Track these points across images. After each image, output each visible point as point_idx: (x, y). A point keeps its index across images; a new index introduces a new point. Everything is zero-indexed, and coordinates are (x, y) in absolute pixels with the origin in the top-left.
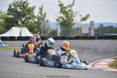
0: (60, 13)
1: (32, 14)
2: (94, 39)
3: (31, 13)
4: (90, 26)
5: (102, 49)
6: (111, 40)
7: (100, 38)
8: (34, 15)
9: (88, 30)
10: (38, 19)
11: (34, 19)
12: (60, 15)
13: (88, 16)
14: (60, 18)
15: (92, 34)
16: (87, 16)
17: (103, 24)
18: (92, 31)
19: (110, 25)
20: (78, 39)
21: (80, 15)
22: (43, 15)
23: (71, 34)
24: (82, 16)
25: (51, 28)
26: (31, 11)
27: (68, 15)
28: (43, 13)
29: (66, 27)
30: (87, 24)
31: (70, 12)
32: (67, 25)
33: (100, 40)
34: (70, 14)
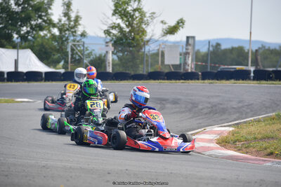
0: (113, 15)
1: (46, 19)
2: (191, 80)
3: (43, 14)
4: (185, 46)
5: (209, 103)
6: (233, 81)
7: (207, 76)
8: (50, 20)
9: (179, 56)
10: (60, 30)
11: (51, 29)
12: (114, 21)
13: (180, 23)
14: (113, 28)
15: (189, 68)
16: (178, 23)
17: (219, 42)
18: (190, 58)
19: (236, 45)
20: (155, 79)
21: (162, 22)
22: (73, 19)
23: (141, 66)
24: (165, 23)
25: (91, 53)
26: (42, 10)
27: (133, 19)
28: (73, 15)
29: (128, 49)
30: (178, 42)
31: (137, 14)
32: (129, 45)
33: (206, 81)
34: (136, 18)
